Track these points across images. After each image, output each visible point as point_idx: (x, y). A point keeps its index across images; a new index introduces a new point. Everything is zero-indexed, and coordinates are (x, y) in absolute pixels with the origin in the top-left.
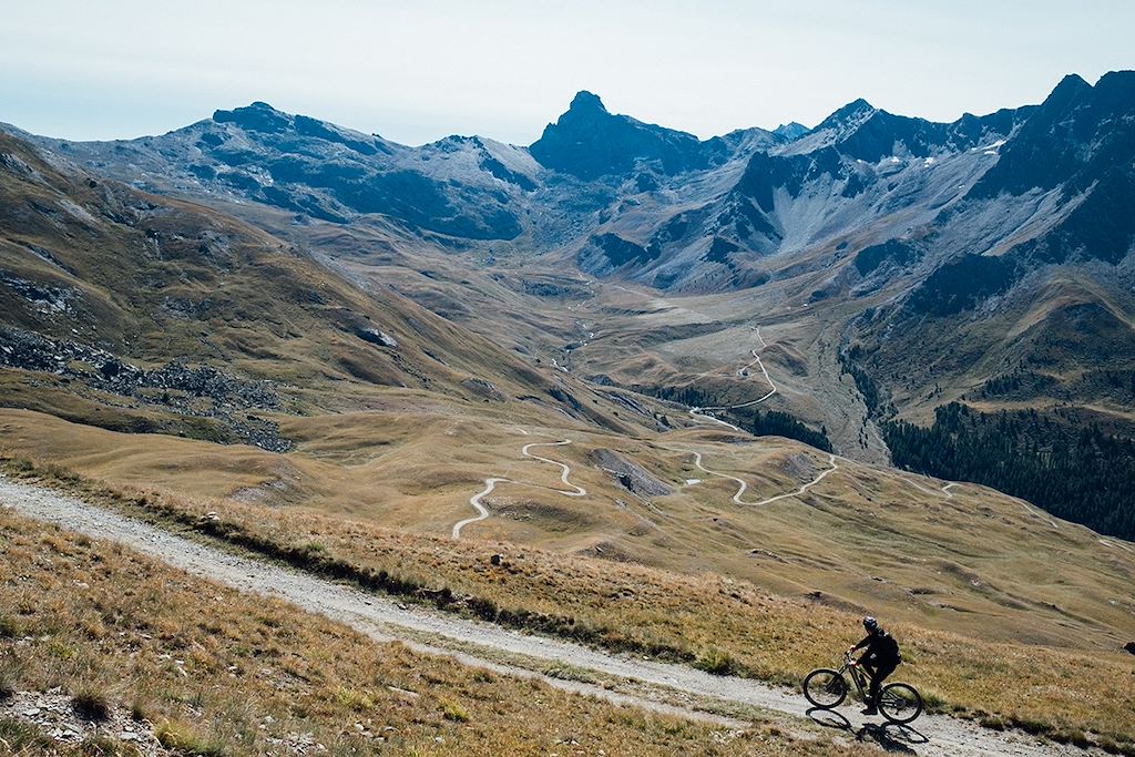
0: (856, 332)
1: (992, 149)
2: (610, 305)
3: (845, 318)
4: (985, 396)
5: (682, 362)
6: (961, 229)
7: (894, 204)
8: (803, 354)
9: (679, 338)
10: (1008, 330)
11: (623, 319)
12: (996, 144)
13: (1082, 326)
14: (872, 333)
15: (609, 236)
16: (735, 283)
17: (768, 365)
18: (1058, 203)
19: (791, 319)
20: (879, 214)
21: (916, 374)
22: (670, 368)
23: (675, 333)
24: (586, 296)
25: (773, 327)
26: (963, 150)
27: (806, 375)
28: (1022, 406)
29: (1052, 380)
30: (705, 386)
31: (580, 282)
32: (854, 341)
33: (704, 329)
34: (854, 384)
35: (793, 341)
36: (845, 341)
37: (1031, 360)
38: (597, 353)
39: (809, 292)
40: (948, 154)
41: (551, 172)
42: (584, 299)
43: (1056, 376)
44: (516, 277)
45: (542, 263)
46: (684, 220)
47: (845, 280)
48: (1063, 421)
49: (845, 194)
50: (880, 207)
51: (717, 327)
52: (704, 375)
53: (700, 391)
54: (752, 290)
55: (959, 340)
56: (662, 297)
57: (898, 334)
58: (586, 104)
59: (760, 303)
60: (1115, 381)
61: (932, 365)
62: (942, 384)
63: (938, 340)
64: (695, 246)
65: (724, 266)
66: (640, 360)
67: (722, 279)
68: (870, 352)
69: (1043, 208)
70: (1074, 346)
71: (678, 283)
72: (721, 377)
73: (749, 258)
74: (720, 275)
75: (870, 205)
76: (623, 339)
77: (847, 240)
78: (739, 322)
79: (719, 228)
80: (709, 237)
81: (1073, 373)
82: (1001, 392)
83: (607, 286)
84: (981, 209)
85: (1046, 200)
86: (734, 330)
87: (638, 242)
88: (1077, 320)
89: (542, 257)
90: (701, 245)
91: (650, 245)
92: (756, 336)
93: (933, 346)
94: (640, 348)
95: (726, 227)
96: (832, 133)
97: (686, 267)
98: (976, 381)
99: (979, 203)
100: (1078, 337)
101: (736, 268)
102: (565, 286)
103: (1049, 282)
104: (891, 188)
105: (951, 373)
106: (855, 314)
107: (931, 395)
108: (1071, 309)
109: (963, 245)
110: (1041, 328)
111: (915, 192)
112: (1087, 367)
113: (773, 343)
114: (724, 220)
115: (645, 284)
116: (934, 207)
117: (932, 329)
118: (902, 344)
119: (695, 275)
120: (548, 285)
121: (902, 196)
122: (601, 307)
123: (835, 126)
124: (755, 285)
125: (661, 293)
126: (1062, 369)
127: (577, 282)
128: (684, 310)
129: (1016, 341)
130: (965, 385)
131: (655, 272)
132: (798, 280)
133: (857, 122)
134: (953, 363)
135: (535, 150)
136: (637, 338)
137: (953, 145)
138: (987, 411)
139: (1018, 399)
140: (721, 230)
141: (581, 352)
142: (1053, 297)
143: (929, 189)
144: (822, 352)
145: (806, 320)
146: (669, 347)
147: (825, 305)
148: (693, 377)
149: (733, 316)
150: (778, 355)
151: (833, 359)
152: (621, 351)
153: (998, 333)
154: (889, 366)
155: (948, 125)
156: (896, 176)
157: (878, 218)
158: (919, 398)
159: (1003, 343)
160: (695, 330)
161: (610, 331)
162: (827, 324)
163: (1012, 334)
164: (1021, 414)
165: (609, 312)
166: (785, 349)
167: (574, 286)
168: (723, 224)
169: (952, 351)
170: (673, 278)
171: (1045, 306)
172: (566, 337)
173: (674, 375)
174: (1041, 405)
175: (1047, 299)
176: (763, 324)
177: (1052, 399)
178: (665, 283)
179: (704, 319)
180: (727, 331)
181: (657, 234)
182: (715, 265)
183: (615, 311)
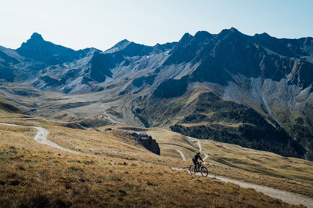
0: (136, 104)
1: (166, 53)
2: (47, 98)
3: (132, 100)
4: (186, 122)
5: (77, 114)
6: (163, 74)
7: (140, 68)
8: (120, 111)
9: (75, 107)
10: (186, 102)
11: (53, 102)
12: (167, 52)
13: (209, 99)
14: (142, 104)
15: (46, 77)
16: (92, 90)
17: (109, 114)
18: (190, 66)
19: (113, 101)
20: (135, 71)
21: (160, 116)
22: (73, 116)
23: (73, 105)
24: (38, 95)
25: (108, 103)
26: (158, 54)
27: (123, 118)
28: (199, 124)
29: (205, 116)
30: (88, 121)
31: (36, 91)
32: (136, 107)
33: (83, 104)
34: (139, 120)
35: (117, 107)
36: (133, 107)
37: (197, 110)
38: (43, 112)
39: (118, 93)
40: (153, 55)
41: (24, 58)
42: (37, 96)
43: (206, 115)
44: (11, 89)
45: (21, 86)
46: (73, 72)
47: (129, 89)
48: (214, 128)
49: (124, 65)
50: (136, 69)
51: (88, 103)
52: (86, 118)
53: (86, 123)
54: (98, 92)
55: (171, 105)
56: (66, 96)
57: (151, 104)
58: (36, 37)
59: (101, 96)
60: (224, 115)
61: (164, 113)
62: (169, 119)
63: (165, 105)
64: (77, 80)
65: (87, 85)
66: (61, 114)
67: (87, 89)
68: (143, 110)
69: (186, 68)
70: (208, 105)
71: (72, 91)
72: (93, 118)
73: (95, 83)
74: (86, 88)
75: (132, 68)
76: (54, 107)
77: (127, 78)
78: (95, 102)
79: (85, 74)
80: (81, 77)
81: (210, 113)
82: (190, 120)
83: (45, 93)
84: (168, 68)
85: (187, 65)
86: (94, 104)
87: (56, 79)
88: (207, 97)
89: (21, 84)
90: (79, 79)
91: (60, 80)
92: (103, 105)
93: (163, 107)
94: (61, 110)
95: (87, 74)
96: (117, 48)
97: (74, 86)
98: (180, 118)
99: (167, 66)
100: (209, 103)
101: (92, 86)
102: (30, 92)
103: (195, 87)
104: (138, 63)
105: (171, 115)
106: (135, 99)
107: (167, 123)
108: (205, 94)
109: (165, 78)
110: (197, 100)
111: (145, 65)
112: (214, 112)
113: (109, 108)
114: (86, 71)
115: (59, 92)
116: (153, 68)
117: (162, 102)
118: (153, 107)
119: (77, 89)
120: (23, 92)
121: (142, 66)
122: (44, 98)
123: (118, 47)
124: (99, 91)
125: (65, 94)
126: (207, 112)
127: (34, 91)
128: (75, 99)
129: (190, 104)
130: (177, 119)
131: (63, 88)
132: (114, 89)
133: (125, 46)
134: (171, 112)
135: (18, 50)
136: (59, 107)
137: (154, 52)
138: (188, 127)
139: (196, 122)
140: (85, 75)
141: (37, 112)
142: (197, 91)
143: (150, 63)
144: (127, 110)
145: (118, 101)
146: (71, 110)
147: (124, 96)
148: (83, 119)
149: (93, 100)
150: (112, 111)
151: (131, 112)
152: (53, 111)
153: (183, 102)
154: (150, 114)
155: (152, 47)
156: (139, 60)
157: (135, 72)
158: (162, 124)
159: (185, 106)
160: (80, 104)
161: (48, 105)
162: (126, 102)
163: (188, 102)
164: (200, 127)
165: (47, 100)
166: (114, 109)
167: (33, 92)
168: (86, 73)
169: (170, 109)
170: (70, 90)
171: (196, 94)
172: (31, 107)
173: (75, 118)
174: (205, 124)
175: (196, 92)
176: (104, 102)
177: (206, 122)
178: (67, 91)
179: (83, 101)
180: (92, 105)
181: (63, 76)
182: (84, 86)
183: (49, 99)
